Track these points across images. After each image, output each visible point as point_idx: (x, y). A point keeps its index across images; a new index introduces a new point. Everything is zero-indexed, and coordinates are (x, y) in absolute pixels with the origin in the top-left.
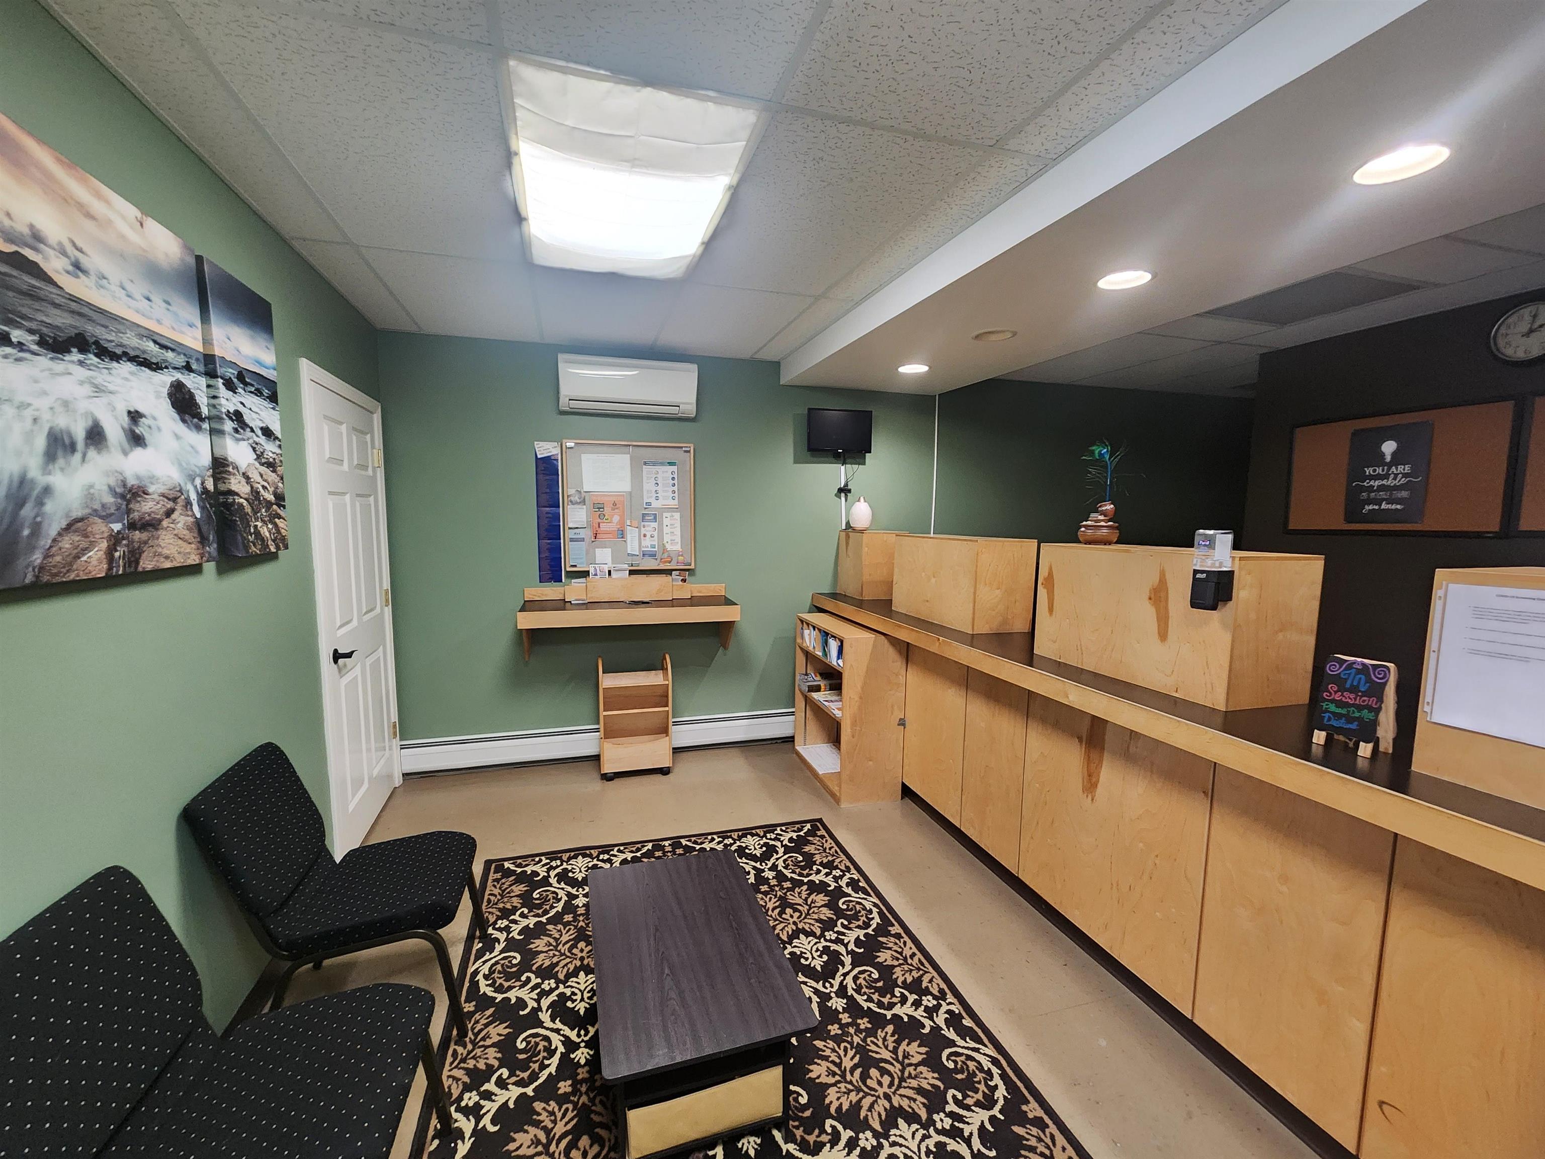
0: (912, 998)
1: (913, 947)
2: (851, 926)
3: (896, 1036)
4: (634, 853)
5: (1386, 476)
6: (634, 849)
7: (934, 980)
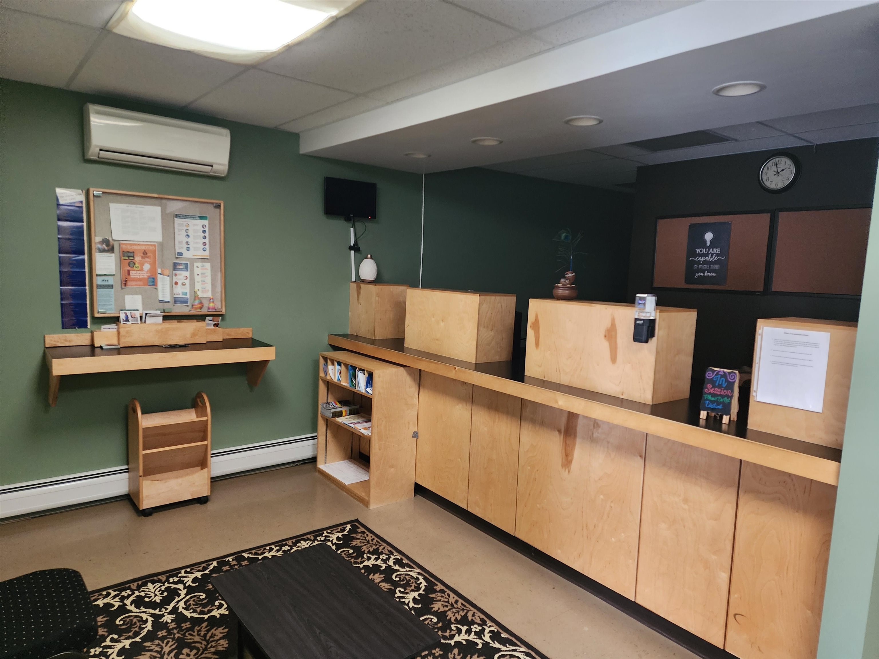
0: (464, 628)
1: (455, 596)
2: (407, 591)
3: (461, 655)
4: (202, 571)
5: (707, 255)
6: (201, 568)
7: (475, 614)
